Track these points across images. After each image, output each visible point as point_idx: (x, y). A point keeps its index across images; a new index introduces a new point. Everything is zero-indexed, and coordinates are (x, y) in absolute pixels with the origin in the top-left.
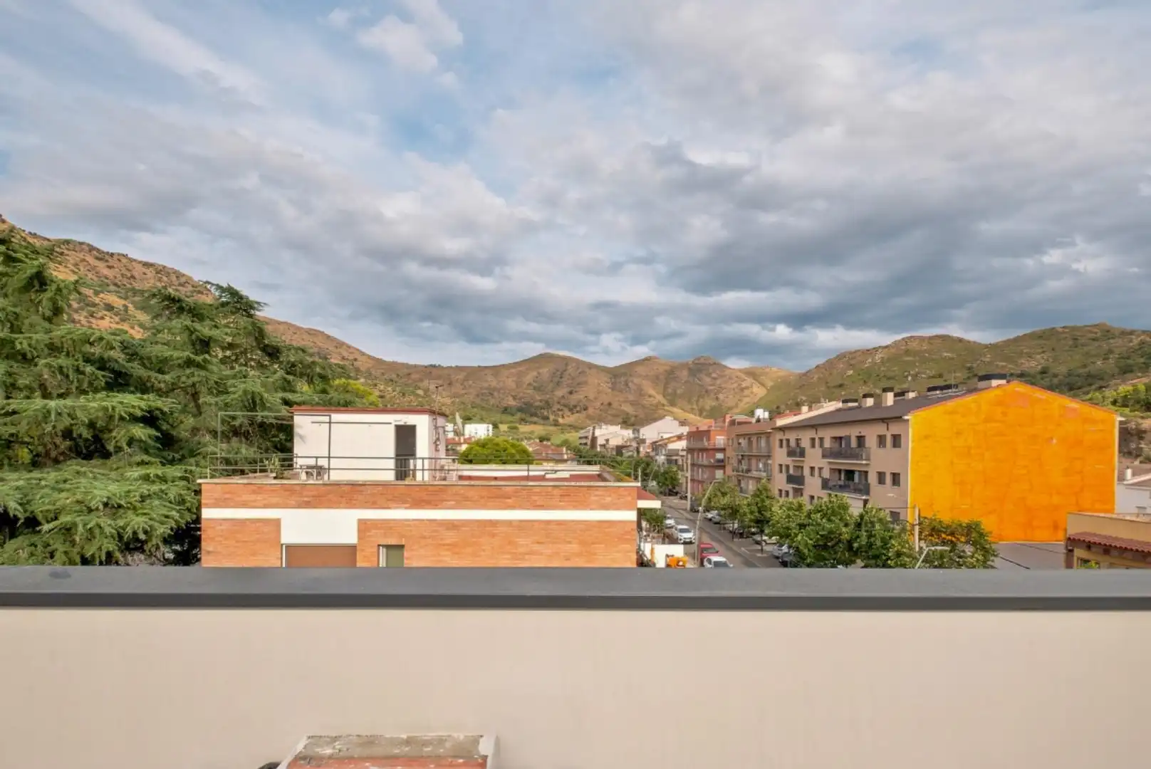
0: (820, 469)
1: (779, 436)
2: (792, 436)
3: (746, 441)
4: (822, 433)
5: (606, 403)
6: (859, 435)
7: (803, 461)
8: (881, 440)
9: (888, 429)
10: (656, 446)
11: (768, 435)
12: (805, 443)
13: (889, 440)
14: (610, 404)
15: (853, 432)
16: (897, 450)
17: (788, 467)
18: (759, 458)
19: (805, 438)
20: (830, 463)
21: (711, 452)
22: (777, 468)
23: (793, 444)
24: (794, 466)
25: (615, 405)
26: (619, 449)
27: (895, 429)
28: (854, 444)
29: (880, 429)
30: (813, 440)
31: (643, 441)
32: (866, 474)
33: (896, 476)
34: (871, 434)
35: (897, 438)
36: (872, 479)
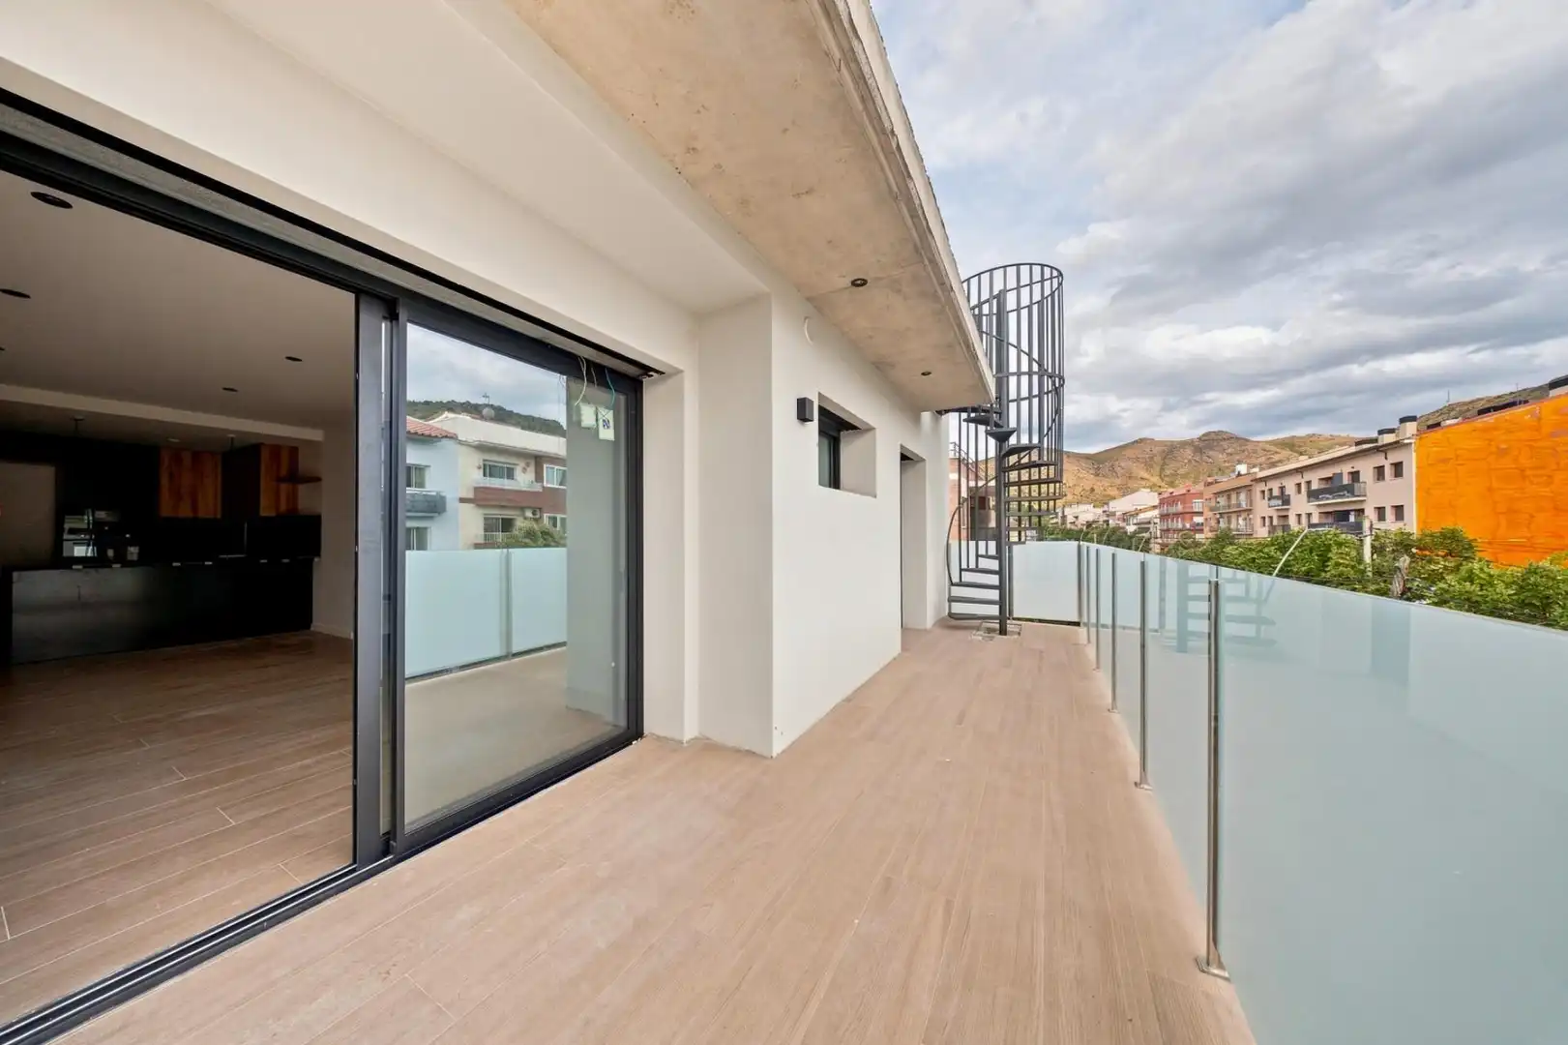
0: (1309, 515)
1: (1262, 486)
2: (1275, 486)
3: (1225, 498)
4: (1308, 476)
5: (1088, 488)
6: (1353, 470)
7: (1288, 510)
8: (1380, 471)
9: (1386, 458)
10: (1126, 517)
11: (1248, 488)
12: (1290, 490)
13: (1388, 471)
14: (1093, 490)
15: (1345, 469)
16: (1399, 480)
17: (1271, 518)
18: (1238, 513)
19: (1290, 485)
20: (1319, 506)
21: (1188, 516)
22: (1259, 521)
23: (1276, 492)
24: (1279, 516)
25: (1098, 490)
26: (1089, 525)
27: (1394, 457)
28: (1346, 480)
29: (1379, 460)
30: (1299, 485)
31: (1113, 514)
32: (1362, 511)
33: (1399, 510)
34: (1366, 468)
35: (1398, 468)
36: (1370, 513)
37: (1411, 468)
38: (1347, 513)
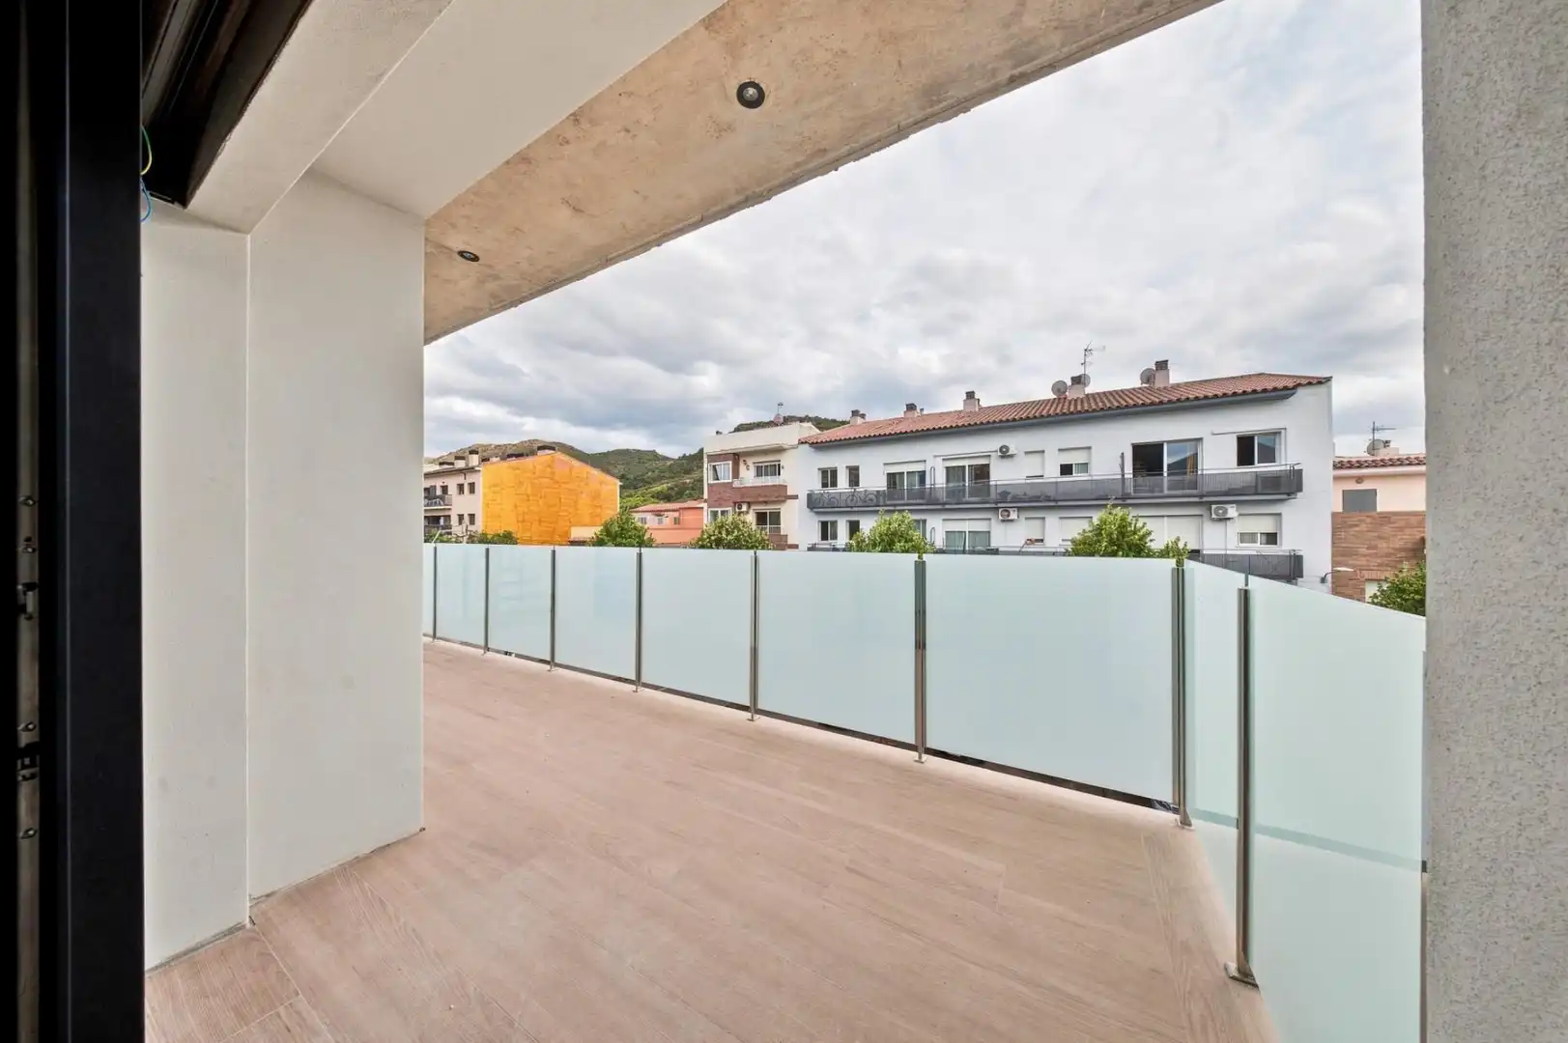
6: (442, 485)
8: (461, 487)
9: (465, 478)
13: (466, 488)
15: (437, 483)
16: (472, 495)
27: (471, 478)
28: (439, 492)
29: (460, 479)
32: (449, 516)
33: (472, 517)
34: (452, 483)
35: (472, 486)
36: (454, 521)
37: (479, 488)
38: (439, 518)
